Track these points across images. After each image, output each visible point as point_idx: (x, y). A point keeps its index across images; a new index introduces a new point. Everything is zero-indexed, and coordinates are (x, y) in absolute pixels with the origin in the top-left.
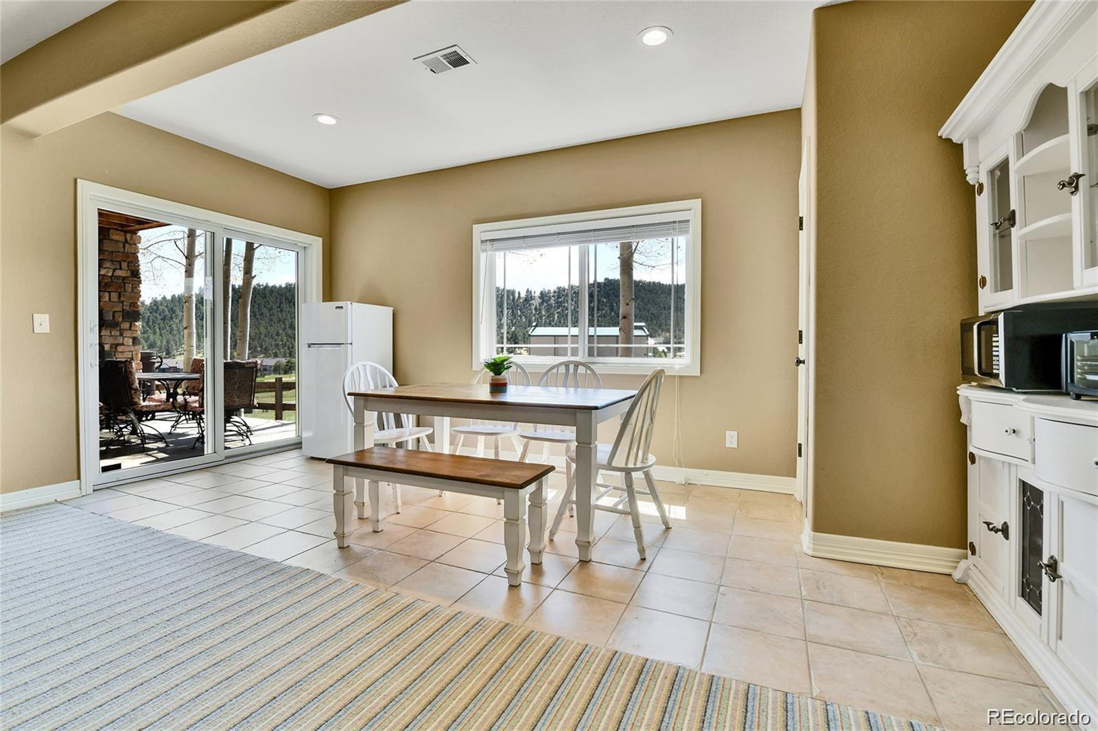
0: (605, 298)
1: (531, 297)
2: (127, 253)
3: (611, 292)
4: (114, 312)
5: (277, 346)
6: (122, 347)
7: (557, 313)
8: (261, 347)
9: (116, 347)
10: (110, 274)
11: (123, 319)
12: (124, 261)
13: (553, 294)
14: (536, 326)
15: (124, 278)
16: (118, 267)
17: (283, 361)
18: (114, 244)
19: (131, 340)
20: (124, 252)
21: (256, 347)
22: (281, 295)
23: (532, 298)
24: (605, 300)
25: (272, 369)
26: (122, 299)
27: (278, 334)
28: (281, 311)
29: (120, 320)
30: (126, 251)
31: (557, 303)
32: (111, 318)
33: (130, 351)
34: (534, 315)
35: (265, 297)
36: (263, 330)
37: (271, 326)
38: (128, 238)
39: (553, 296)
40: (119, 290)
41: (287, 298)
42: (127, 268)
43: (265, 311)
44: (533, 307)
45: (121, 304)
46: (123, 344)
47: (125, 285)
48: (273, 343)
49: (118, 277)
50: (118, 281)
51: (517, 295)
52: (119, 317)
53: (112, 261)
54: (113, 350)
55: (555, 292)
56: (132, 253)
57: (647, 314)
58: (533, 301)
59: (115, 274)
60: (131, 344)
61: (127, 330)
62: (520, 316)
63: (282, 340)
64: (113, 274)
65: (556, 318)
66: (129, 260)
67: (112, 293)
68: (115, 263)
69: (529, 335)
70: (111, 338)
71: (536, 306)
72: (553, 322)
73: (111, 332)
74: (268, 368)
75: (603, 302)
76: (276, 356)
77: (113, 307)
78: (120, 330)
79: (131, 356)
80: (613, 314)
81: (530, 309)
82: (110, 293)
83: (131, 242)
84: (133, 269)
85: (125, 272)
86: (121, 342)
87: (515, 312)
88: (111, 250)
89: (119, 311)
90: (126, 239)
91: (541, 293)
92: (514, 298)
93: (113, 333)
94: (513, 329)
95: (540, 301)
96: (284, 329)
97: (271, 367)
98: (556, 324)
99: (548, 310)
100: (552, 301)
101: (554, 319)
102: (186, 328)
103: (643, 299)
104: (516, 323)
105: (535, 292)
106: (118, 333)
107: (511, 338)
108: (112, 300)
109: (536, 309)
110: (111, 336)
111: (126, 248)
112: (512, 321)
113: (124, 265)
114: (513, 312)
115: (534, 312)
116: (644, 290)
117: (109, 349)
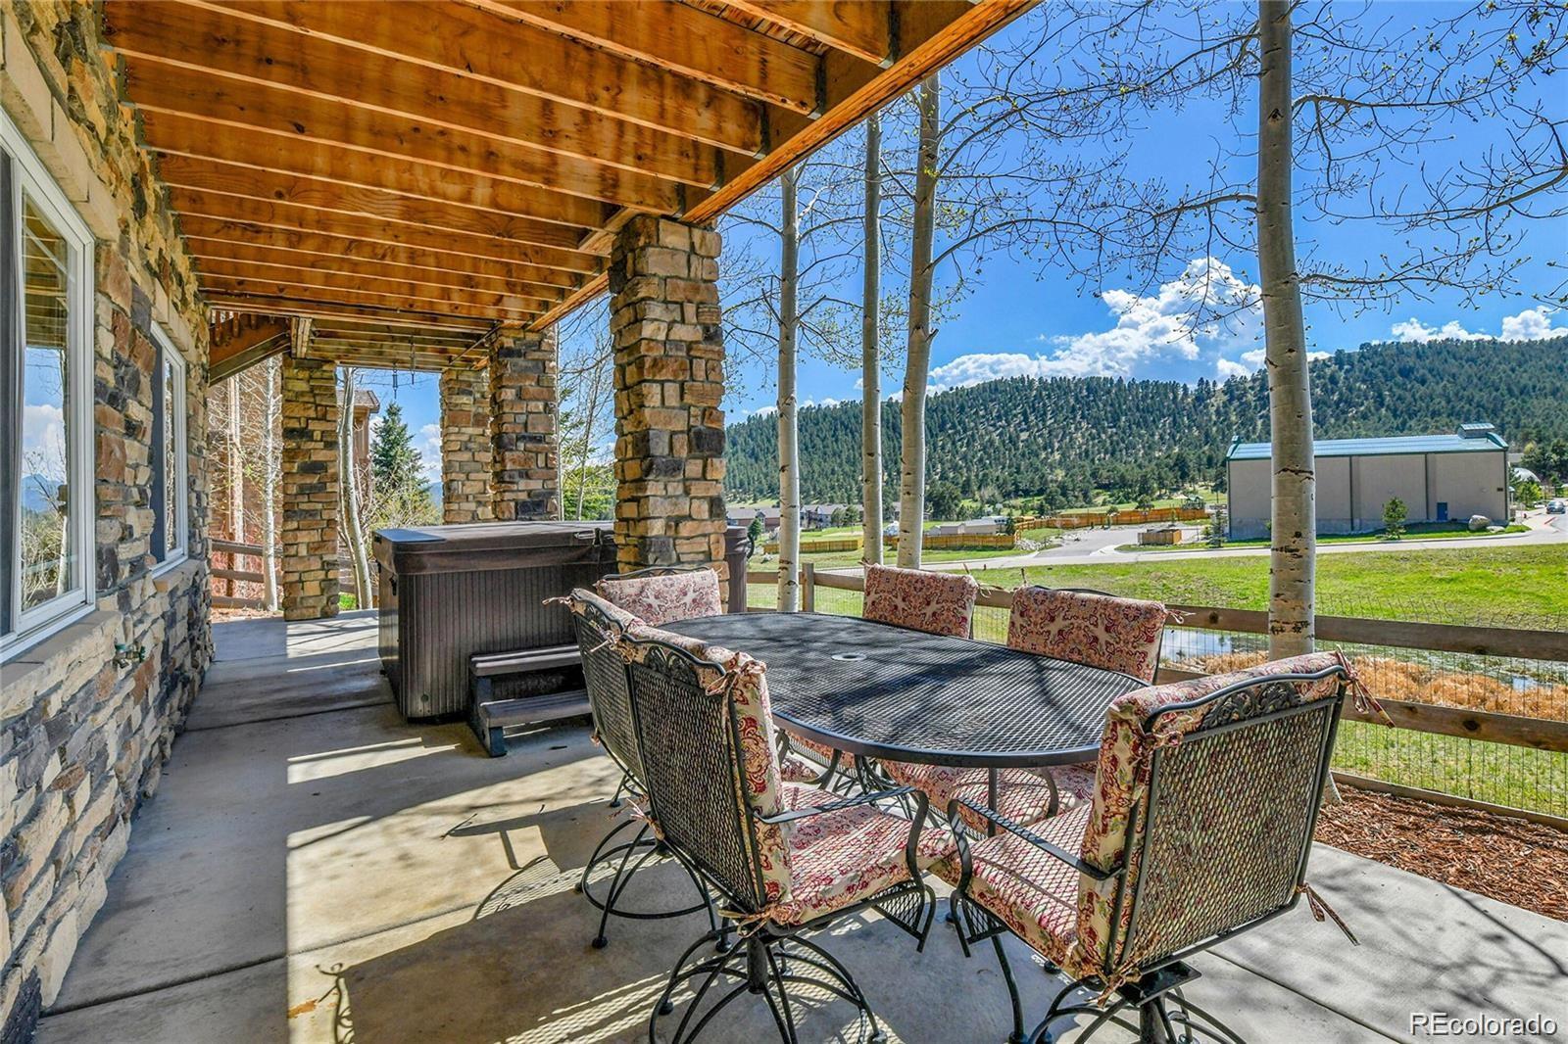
0: (1364, 381)
1: (1208, 392)
2: (695, 280)
3: (1376, 371)
4: (673, 434)
5: (832, 488)
6: (689, 523)
7: (1261, 417)
8: (815, 489)
9: (677, 525)
10: (662, 337)
11: (690, 451)
12: (690, 301)
13: (1251, 384)
14: (1238, 442)
15: (690, 346)
16: (679, 319)
17: (843, 508)
18: (668, 258)
19: (706, 507)
20: (689, 279)
21: (808, 491)
22: (835, 419)
23: (1210, 394)
24: (1363, 387)
25: (829, 519)
26: (688, 399)
27: (833, 472)
28: (837, 441)
29: (684, 454)
30: (692, 275)
31: (1259, 399)
32: (666, 451)
33: (704, 535)
34: (1215, 424)
35: (817, 424)
36: (816, 467)
37: (825, 461)
38: (697, 241)
39: (1252, 388)
40: (681, 378)
41: (842, 423)
42: (695, 320)
43: (818, 441)
44: (1212, 410)
45: (686, 413)
46: (690, 517)
47: (691, 363)
48: (828, 485)
49: (678, 343)
50: (680, 354)
51: (1181, 392)
52: (682, 447)
53: (665, 302)
54: (671, 533)
55: (1254, 380)
56: (705, 281)
57: (1467, 406)
58: (1213, 400)
59: (671, 337)
60: (706, 516)
61: (697, 479)
62: (1189, 427)
63: (838, 481)
64: (667, 335)
65: (1259, 427)
66: (698, 298)
67: (667, 385)
68: (671, 307)
69: (1228, 459)
70: (667, 502)
71: (1218, 408)
72: (1254, 432)
73: (666, 488)
74: (824, 518)
75: (1359, 389)
76: (832, 502)
77: (670, 423)
78: (685, 480)
79: (705, 548)
80: (1383, 410)
81: (1207, 414)
82: (662, 383)
83: (703, 252)
84: (706, 319)
85: (690, 328)
86: (686, 512)
87: (1179, 420)
88: (662, 273)
89: (682, 432)
90: (692, 245)
91: (1228, 384)
92: (1175, 397)
93: (670, 489)
94: (1177, 450)
95: (1226, 398)
96: (840, 465)
97: (827, 516)
98: (1259, 437)
99: (1242, 414)
100: (1250, 397)
101: (1254, 428)
102: (783, 469)
103: (1454, 376)
104: (1180, 440)
105: (1215, 383)
106: (680, 490)
107: (1176, 465)
108: (667, 404)
109: (1218, 412)
110: (667, 497)
111: (693, 269)
112: (1174, 437)
113: (690, 310)
114: (1174, 419)
115: (1214, 418)
116: (1455, 357)
117: (662, 532)
